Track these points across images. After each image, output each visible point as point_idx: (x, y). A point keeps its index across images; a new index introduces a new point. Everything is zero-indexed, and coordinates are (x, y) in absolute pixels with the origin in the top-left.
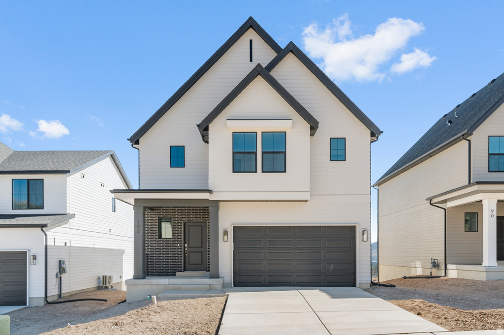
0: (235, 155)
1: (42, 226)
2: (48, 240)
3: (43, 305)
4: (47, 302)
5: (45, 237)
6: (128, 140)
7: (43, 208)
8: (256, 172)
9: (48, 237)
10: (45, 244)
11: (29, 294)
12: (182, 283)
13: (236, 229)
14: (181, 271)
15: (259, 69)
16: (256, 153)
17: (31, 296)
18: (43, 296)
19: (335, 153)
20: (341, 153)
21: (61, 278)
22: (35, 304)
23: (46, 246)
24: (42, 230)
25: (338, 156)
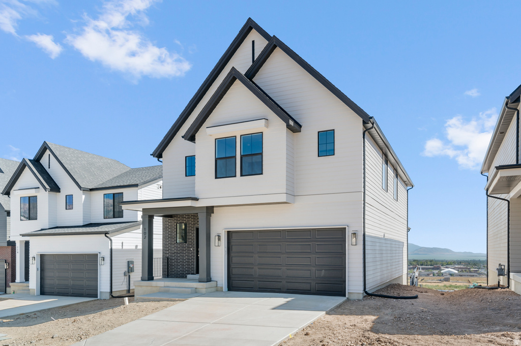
0: (218, 161)
1: (106, 233)
2: (113, 244)
3: (108, 298)
4: (112, 296)
5: (110, 242)
6: (151, 155)
7: (122, 217)
8: (235, 176)
9: (113, 241)
10: (110, 248)
11: (100, 289)
12: (174, 286)
13: (229, 233)
14: (194, 274)
15: (234, 72)
16: (235, 157)
17: (102, 291)
18: (109, 290)
19: (323, 148)
20: (329, 147)
21: (129, 276)
22: (104, 297)
23: (111, 249)
24: (106, 236)
25: (326, 151)
